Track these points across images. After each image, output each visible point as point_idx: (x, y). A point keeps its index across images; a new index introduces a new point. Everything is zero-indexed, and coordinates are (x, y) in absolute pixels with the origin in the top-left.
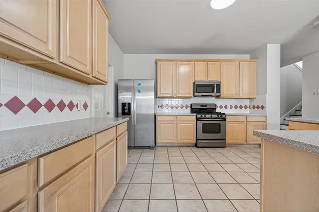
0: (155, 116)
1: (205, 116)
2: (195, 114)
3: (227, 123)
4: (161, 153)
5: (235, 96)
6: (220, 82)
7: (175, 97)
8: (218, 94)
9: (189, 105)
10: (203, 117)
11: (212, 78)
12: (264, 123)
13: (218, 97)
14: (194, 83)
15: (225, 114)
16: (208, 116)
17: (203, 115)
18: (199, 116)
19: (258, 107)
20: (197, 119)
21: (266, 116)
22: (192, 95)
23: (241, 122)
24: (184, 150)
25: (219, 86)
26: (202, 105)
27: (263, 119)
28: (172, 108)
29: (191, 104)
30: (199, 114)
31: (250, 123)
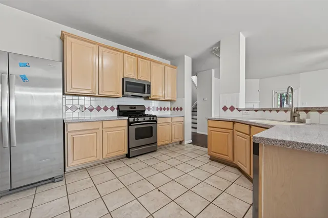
0: (64, 124)
1: (138, 119)
2: (127, 118)
3: (158, 125)
4: (78, 183)
5: (161, 98)
6: (150, 83)
7: (97, 95)
8: (148, 95)
9: (116, 107)
10: (136, 121)
11: (142, 77)
12: (182, 123)
13: (147, 98)
14: (123, 79)
15: (156, 116)
16: (141, 119)
17: (136, 119)
18: (131, 120)
19: (177, 109)
20: (129, 124)
21: (184, 117)
22: (121, 94)
23: (168, 123)
24: (114, 166)
25: (149, 86)
26: (131, 107)
27: (181, 119)
28: (91, 110)
29: (118, 106)
30: (130, 117)
31: (175, 123)
